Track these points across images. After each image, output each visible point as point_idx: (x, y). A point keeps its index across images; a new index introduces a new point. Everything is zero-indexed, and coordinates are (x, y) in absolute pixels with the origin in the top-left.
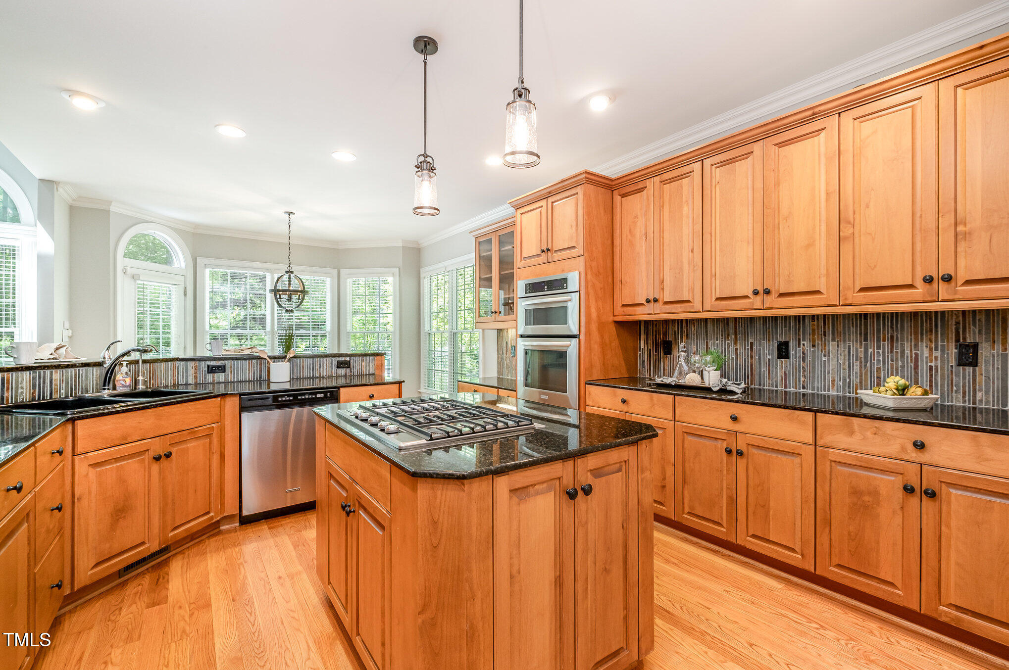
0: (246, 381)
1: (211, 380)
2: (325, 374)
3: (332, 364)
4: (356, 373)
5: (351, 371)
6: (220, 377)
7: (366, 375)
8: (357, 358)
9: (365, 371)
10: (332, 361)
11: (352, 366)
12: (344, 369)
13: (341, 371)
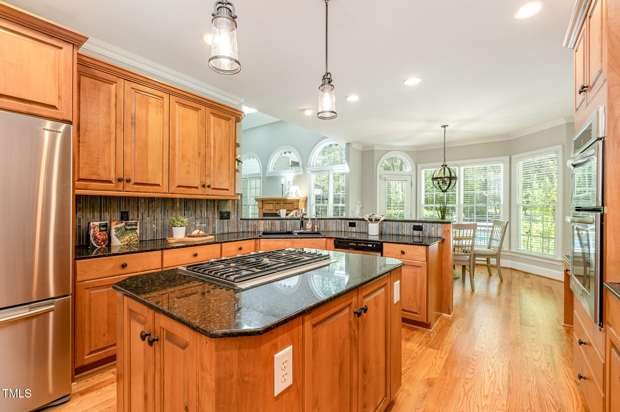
0: (364, 233)
1: (350, 230)
2: (406, 233)
3: (410, 227)
4: (427, 235)
5: (423, 234)
6: (354, 229)
7: (435, 237)
8: (428, 224)
9: (433, 234)
10: (410, 225)
11: (424, 230)
12: (419, 231)
13: (416, 233)
